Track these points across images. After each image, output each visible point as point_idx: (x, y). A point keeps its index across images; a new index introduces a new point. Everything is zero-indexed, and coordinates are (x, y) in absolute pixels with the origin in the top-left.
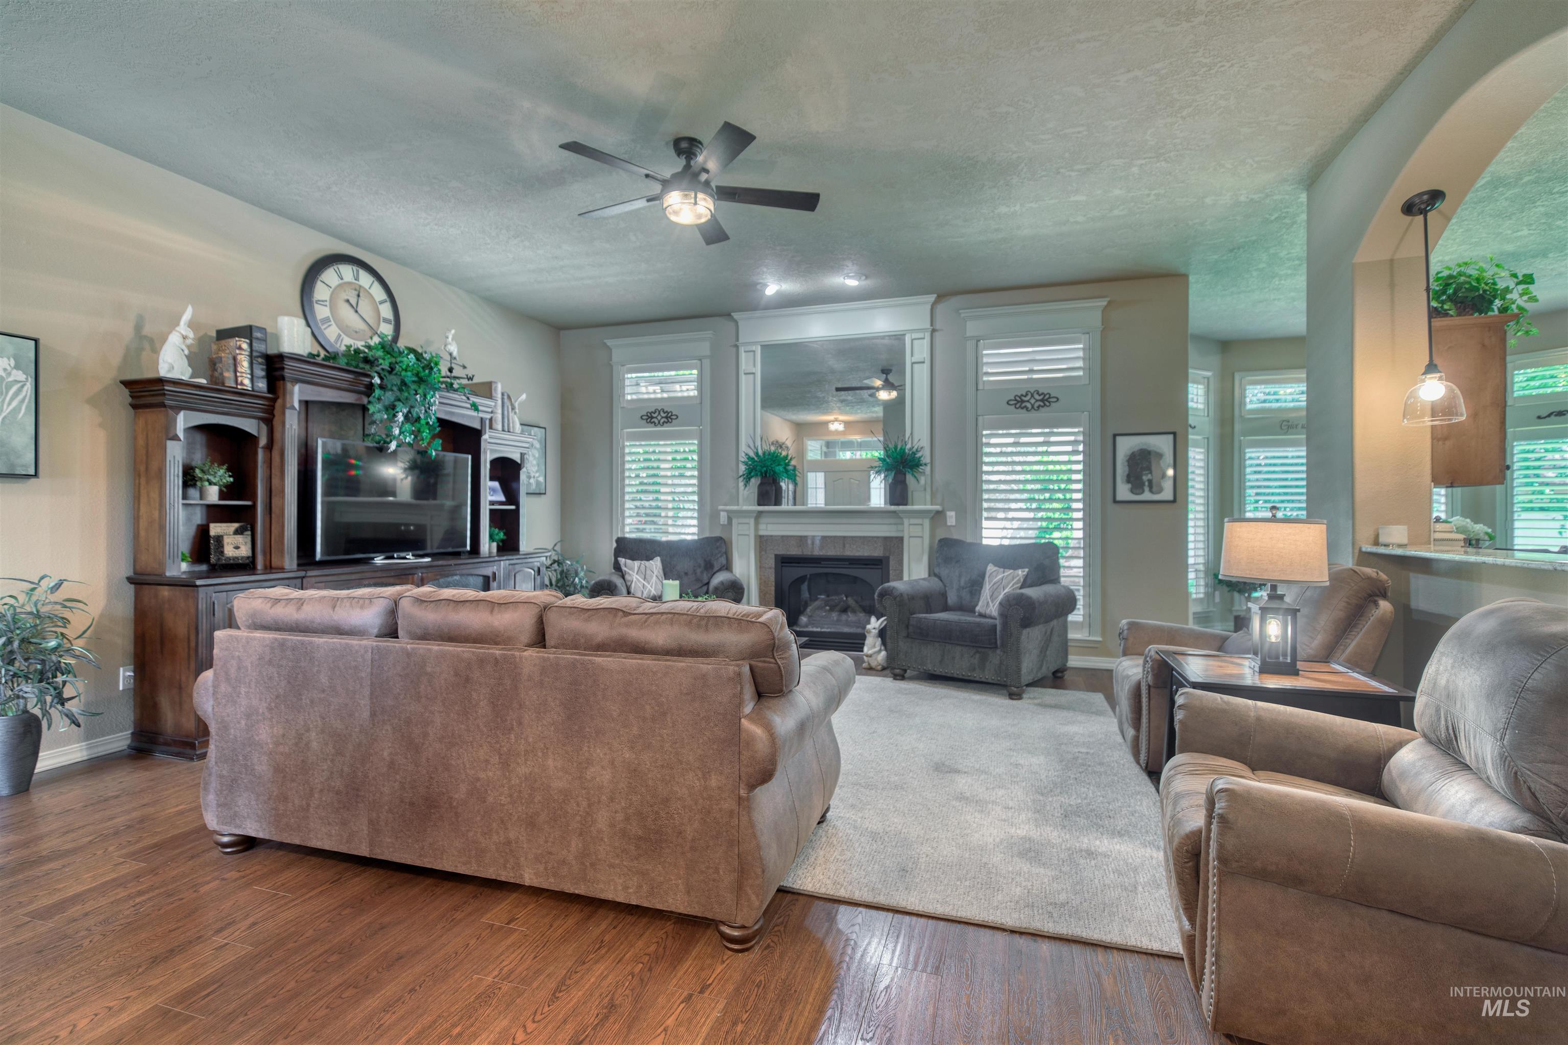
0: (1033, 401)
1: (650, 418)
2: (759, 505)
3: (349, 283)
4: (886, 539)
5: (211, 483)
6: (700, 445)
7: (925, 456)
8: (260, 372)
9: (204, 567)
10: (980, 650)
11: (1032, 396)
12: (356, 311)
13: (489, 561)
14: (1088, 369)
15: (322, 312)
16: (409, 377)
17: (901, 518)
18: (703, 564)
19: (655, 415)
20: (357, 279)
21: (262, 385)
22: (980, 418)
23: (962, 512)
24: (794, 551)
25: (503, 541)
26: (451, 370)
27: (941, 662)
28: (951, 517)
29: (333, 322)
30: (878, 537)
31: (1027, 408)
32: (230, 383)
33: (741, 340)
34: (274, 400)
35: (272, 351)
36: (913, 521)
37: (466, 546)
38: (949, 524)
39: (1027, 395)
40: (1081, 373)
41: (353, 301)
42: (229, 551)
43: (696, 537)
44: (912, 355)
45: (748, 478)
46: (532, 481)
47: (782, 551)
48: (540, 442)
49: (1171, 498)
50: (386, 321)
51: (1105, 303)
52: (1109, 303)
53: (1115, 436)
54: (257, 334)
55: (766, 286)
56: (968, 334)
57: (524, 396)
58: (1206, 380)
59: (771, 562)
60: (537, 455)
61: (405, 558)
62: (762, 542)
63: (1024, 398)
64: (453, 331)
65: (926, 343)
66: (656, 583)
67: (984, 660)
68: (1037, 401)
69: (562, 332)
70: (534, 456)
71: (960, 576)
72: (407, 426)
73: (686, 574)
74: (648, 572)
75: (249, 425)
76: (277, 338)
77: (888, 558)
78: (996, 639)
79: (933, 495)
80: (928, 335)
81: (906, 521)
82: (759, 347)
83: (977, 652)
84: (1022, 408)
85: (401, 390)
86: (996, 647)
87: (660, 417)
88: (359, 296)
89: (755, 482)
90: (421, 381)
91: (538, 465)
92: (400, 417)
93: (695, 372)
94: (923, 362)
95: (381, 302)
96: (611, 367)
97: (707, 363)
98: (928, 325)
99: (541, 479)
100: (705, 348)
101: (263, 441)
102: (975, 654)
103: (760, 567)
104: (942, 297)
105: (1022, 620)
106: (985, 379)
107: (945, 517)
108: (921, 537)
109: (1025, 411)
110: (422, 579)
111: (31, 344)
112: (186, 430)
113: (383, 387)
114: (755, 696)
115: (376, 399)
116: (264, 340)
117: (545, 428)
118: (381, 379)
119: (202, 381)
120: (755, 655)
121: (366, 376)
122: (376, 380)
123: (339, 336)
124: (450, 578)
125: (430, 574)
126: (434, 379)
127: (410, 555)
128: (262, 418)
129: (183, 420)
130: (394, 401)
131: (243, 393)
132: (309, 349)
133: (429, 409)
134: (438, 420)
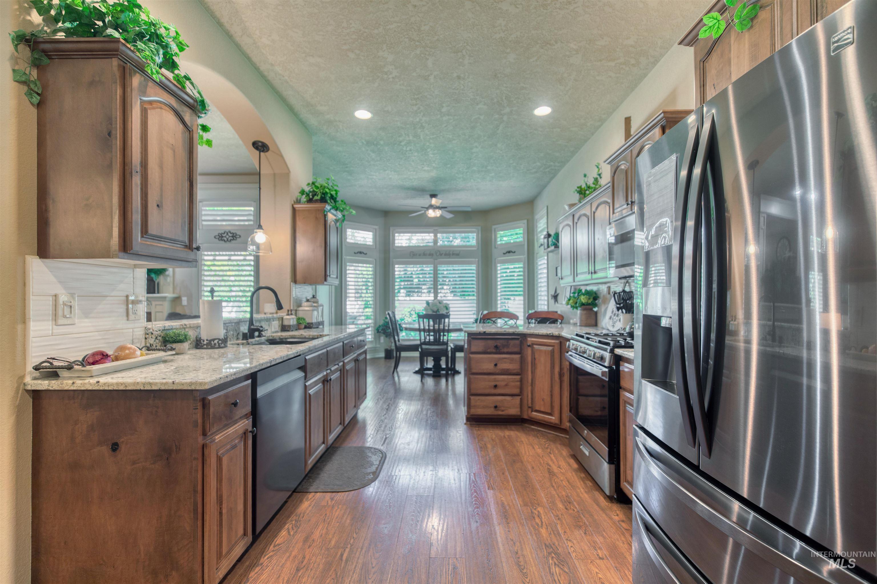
0: (227, 237)
11: (227, 234)
17: (153, 301)
23: (190, 298)
28: (185, 300)
31: (224, 241)
38: (183, 303)
39: (224, 233)
40: (252, 223)
58: (374, 230)
63: (224, 235)
68: (230, 237)
84: (222, 240)
106: (205, 223)
107: (181, 300)
108: (162, 312)
109: (223, 242)
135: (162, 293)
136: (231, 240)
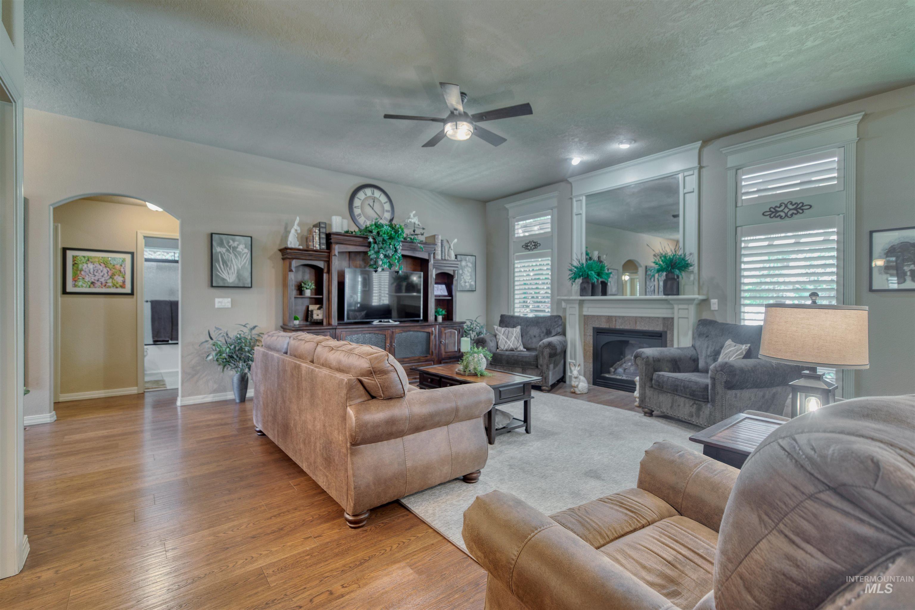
0: (786, 210)
1: (526, 247)
2: (581, 296)
3: (370, 197)
4: (664, 319)
5: (307, 289)
6: (552, 261)
7: (693, 259)
8: (324, 241)
9: (308, 323)
10: (697, 402)
11: (786, 206)
12: (373, 209)
13: (431, 326)
14: (843, 178)
15: (357, 211)
16: (386, 237)
17: (671, 304)
18: (545, 331)
19: (529, 245)
20: (373, 194)
21: (324, 247)
22: (739, 229)
23: (723, 300)
24: (604, 325)
25: (444, 315)
26: (414, 231)
27: (671, 407)
28: (714, 303)
29: (362, 215)
30: (658, 318)
31: (781, 217)
32: (311, 247)
33: (574, 194)
34: (329, 253)
35: (327, 232)
36: (681, 306)
37: (420, 317)
38: (712, 308)
39: (781, 206)
40: (836, 182)
41: (372, 205)
42: (315, 317)
43: (549, 314)
44: (684, 188)
45: (574, 279)
46: (467, 284)
47: (597, 325)
48: (472, 263)
50: (387, 211)
51: (860, 118)
52: (864, 116)
53: (871, 232)
54: (323, 225)
55: (571, 159)
56: (729, 165)
57: (456, 240)
59: (590, 332)
60: (470, 271)
61: (389, 322)
62: (586, 319)
63: (778, 209)
65: (695, 177)
66: (514, 341)
67: (699, 409)
68: (790, 210)
69: (487, 204)
70: (468, 271)
71: (708, 347)
72: (385, 260)
73: (535, 336)
74: (510, 334)
75: (321, 264)
76: (330, 225)
77: (666, 332)
78: (708, 395)
79: (700, 288)
80: (696, 172)
81: (676, 307)
82: (584, 197)
83: (695, 403)
84: (777, 217)
85: (383, 244)
86: (708, 402)
87: (531, 246)
88: (374, 202)
89: (579, 281)
90: (391, 238)
91: (471, 276)
92: (382, 256)
93: (550, 217)
94: (693, 192)
95: (385, 203)
96: (508, 219)
97: (555, 210)
98: (695, 164)
99: (473, 283)
100: (554, 202)
101: (325, 270)
102: (693, 404)
103: (584, 335)
104: (706, 142)
105: (725, 382)
106: (744, 198)
107: (709, 304)
108: (687, 318)
109: (778, 219)
110: (393, 332)
111: (250, 238)
112: (297, 267)
113: (375, 242)
114: (365, 397)
115: (371, 248)
116: (325, 228)
117: (475, 256)
118: (374, 239)
119: (301, 247)
120: (363, 375)
121: (367, 238)
122: (371, 240)
123: (365, 221)
124: (408, 333)
125: (397, 330)
126: (398, 237)
127: (390, 321)
128: (324, 261)
129: (295, 263)
130: (379, 249)
131: (316, 251)
132: (346, 229)
133: (396, 251)
134: (403, 256)
135: (684, 295)
136: (792, 215)
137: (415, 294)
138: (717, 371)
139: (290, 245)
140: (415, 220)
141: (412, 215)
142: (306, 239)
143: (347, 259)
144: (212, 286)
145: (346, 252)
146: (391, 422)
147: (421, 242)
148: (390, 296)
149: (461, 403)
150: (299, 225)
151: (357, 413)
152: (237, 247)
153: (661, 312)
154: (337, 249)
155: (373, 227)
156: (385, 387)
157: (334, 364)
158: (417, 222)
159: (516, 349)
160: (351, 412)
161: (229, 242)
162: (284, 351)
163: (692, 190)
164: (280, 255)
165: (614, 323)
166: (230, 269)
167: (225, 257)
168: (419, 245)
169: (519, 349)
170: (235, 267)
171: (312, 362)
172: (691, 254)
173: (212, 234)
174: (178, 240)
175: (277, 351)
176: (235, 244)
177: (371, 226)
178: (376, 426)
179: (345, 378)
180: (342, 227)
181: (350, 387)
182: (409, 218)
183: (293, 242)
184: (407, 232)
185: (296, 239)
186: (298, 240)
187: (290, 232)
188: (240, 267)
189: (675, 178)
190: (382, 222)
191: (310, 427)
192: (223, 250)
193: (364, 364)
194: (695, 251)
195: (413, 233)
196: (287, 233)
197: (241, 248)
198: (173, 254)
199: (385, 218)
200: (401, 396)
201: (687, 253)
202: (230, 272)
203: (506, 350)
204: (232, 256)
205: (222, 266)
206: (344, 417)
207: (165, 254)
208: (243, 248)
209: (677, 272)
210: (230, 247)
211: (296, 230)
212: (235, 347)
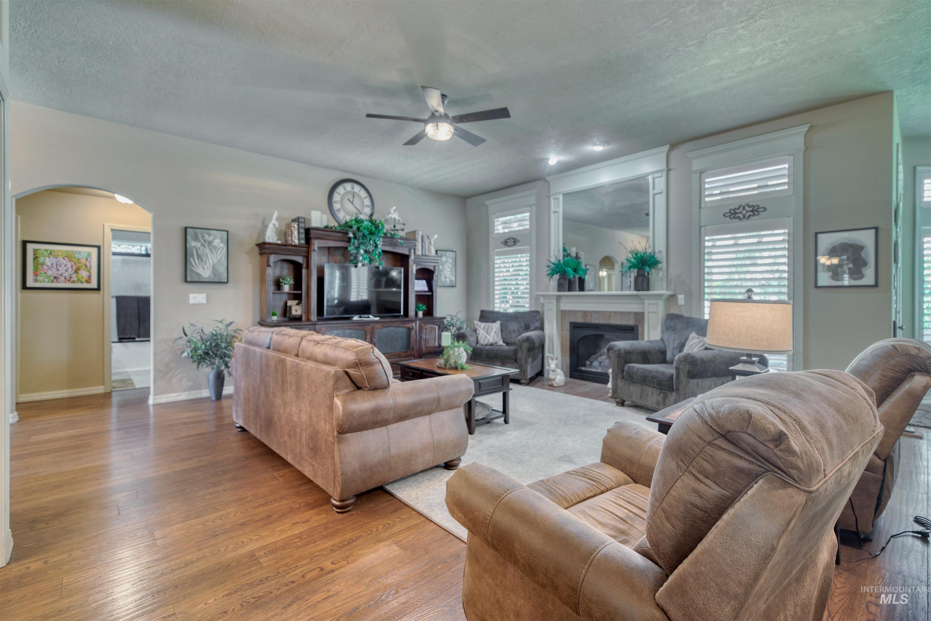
0: (744, 212)
1: (506, 243)
2: (558, 291)
3: (349, 192)
4: (636, 313)
5: (285, 284)
6: (530, 257)
7: (661, 256)
8: (303, 236)
9: (286, 319)
10: (663, 391)
11: (744, 208)
12: (352, 204)
13: (411, 321)
14: (793, 183)
15: (336, 206)
16: (366, 232)
17: (642, 299)
18: (523, 325)
19: (508, 241)
20: (353, 189)
21: (303, 242)
22: (703, 229)
23: (689, 296)
24: (580, 320)
25: (425, 310)
26: (394, 227)
27: (641, 396)
28: (681, 298)
29: (342, 210)
30: (631, 313)
31: (740, 218)
32: (290, 242)
33: (551, 193)
34: (308, 248)
35: (307, 227)
36: (651, 302)
37: (400, 312)
38: (679, 303)
39: (739, 208)
40: (786, 187)
41: (351, 199)
42: (294, 312)
43: (528, 310)
44: (654, 189)
45: (551, 275)
46: (447, 280)
47: (574, 320)
48: (452, 259)
49: (872, 282)
50: (367, 206)
51: (807, 129)
52: (811, 127)
53: (816, 234)
54: (301, 220)
55: (548, 159)
56: (694, 169)
57: (436, 236)
59: (567, 327)
60: (450, 266)
61: (369, 317)
62: (563, 314)
63: (737, 211)
64: (394, 208)
65: (664, 179)
66: (494, 336)
67: (665, 398)
68: (748, 212)
69: (467, 200)
70: (448, 267)
71: (674, 340)
72: (365, 256)
73: (514, 331)
74: (490, 329)
75: (300, 259)
76: (310, 220)
77: (637, 326)
78: (673, 384)
79: (668, 284)
80: (664, 174)
81: (646, 302)
82: (561, 196)
84: (736, 218)
85: (363, 239)
86: (673, 390)
87: (511, 242)
88: (354, 196)
89: (557, 277)
90: (371, 233)
91: (451, 271)
92: (362, 251)
93: (528, 214)
94: (661, 193)
95: (365, 198)
96: (488, 216)
97: (534, 208)
98: (664, 167)
99: (453, 279)
100: (532, 200)
101: (304, 265)
102: (660, 393)
103: (561, 329)
104: (673, 146)
105: (688, 372)
106: (708, 199)
107: (676, 299)
108: (657, 313)
109: (737, 220)
110: (373, 328)
111: (226, 233)
112: (275, 262)
113: (355, 238)
114: (351, 388)
115: (351, 244)
116: (304, 222)
117: (455, 252)
118: (354, 234)
119: (279, 242)
120: (349, 367)
121: (347, 234)
122: (351, 235)
123: (345, 216)
124: (388, 328)
125: (378, 326)
126: (378, 232)
127: (371, 316)
128: (304, 256)
129: (273, 258)
130: (359, 244)
131: (295, 246)
132: (325, 224)
133: (376, 246)
134: (384, 252)
135: (654, 290)
136: (749, 216)
137: (394, 289)
138: (681, 362)
139: (268, 240)
140: (395, 216)
141: (392, 211)
142: (285, 233)
143: (327, 253)
144: (186, 281)
145: (325, 247)
146: (376, 411)
147: (402, 238)
148: (370, 292)
149: (442, 394)
150: (277, 219)
151: (344, 402)
152: (212, 242)
153: (633, 307)
154: (316, 244)
155: (353, 222)
156: (370, 379)
157: (320, 357)
158: (397, 218)
159: (496, 343)
160: (338, 402)
161: (203, 237)
162: (266, 345)
163: (660, 191)
164: (257, 249)
165: (590, 317)
166: (205, 263)
167: (200, 252)
168: (400, 241)
169: (498, 344)
170: (211, 262)
171: (297, 355)
172: (660, 252)
173: (186, 229)
174: (149, 233)
175: (259, 346)
176: (211, 238)
177: (351, 221)
178: (363, 415)
179: (332, 370)
180: (322, 223)
181: (337, 379)
182: (389, 213)
183: (271, 237)
184: (387, 227)
185: (274, 234)
186: (276, 235)
187: (267, 227)
188: (216, 261)
189: (645, 179)
190: (362, 217)
191: (295, 419)
192: (198, 244)
193: (350, 357)
194: (663, 248)
195: (393, 228)
196: (265, 227)
197: (217, 242)
198: (139, 247)
199: (365, 214)
200: (386, 387)
201: (657, 250)
202: (205, 267)
203: (486, 345)
204: (207, 250)
205: (197, 261)
206: (331, 407)
207: (131, 247)
208: (218, 242)
209: (647, 269)
210: (205, 241)
211: (274, 225)
212: (211, 344)
